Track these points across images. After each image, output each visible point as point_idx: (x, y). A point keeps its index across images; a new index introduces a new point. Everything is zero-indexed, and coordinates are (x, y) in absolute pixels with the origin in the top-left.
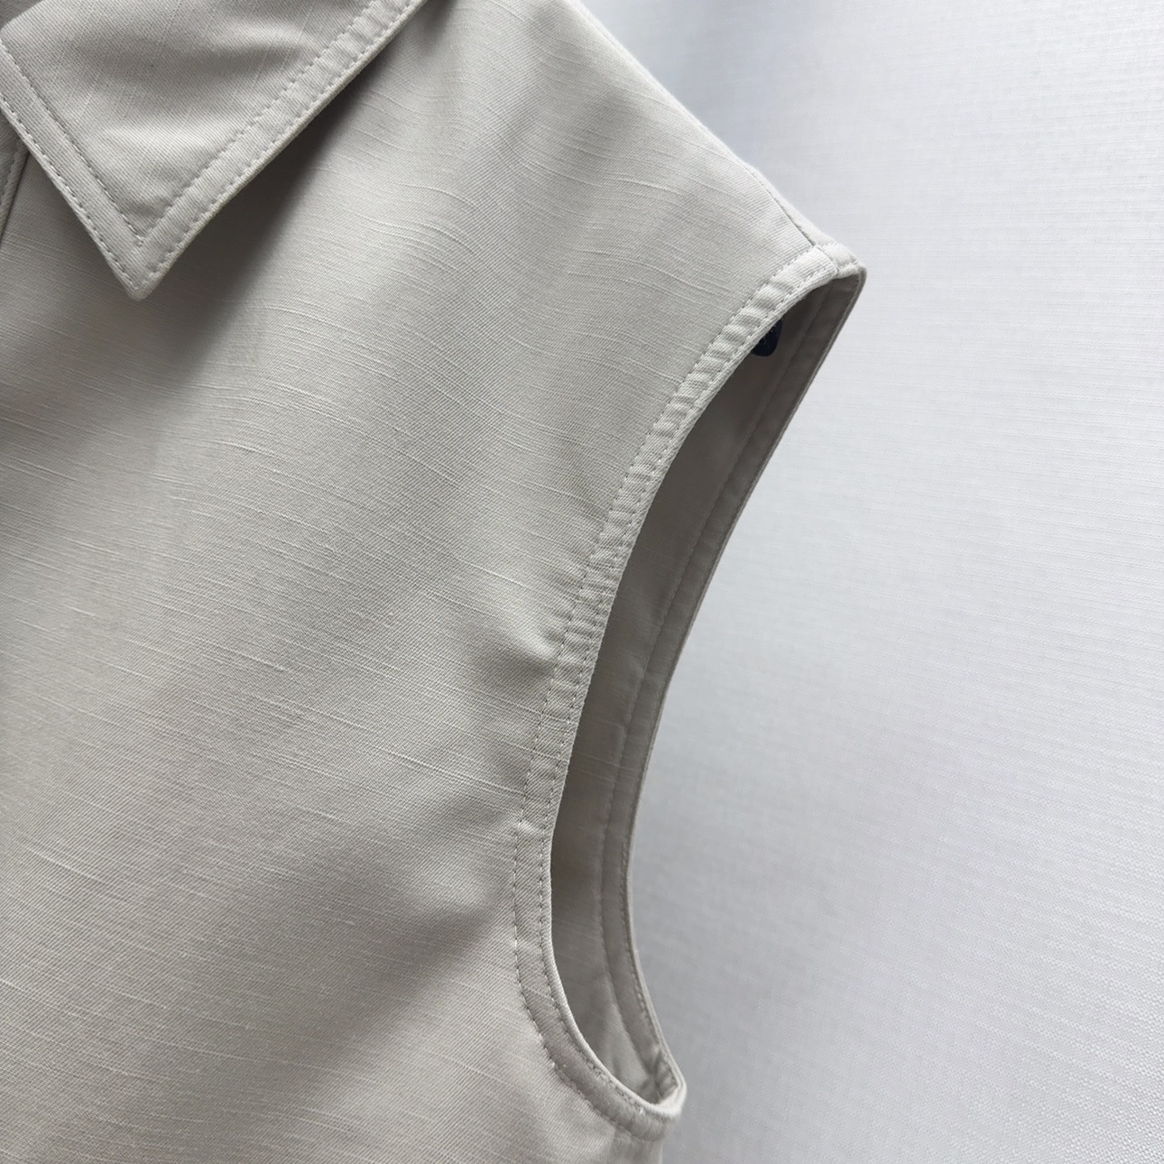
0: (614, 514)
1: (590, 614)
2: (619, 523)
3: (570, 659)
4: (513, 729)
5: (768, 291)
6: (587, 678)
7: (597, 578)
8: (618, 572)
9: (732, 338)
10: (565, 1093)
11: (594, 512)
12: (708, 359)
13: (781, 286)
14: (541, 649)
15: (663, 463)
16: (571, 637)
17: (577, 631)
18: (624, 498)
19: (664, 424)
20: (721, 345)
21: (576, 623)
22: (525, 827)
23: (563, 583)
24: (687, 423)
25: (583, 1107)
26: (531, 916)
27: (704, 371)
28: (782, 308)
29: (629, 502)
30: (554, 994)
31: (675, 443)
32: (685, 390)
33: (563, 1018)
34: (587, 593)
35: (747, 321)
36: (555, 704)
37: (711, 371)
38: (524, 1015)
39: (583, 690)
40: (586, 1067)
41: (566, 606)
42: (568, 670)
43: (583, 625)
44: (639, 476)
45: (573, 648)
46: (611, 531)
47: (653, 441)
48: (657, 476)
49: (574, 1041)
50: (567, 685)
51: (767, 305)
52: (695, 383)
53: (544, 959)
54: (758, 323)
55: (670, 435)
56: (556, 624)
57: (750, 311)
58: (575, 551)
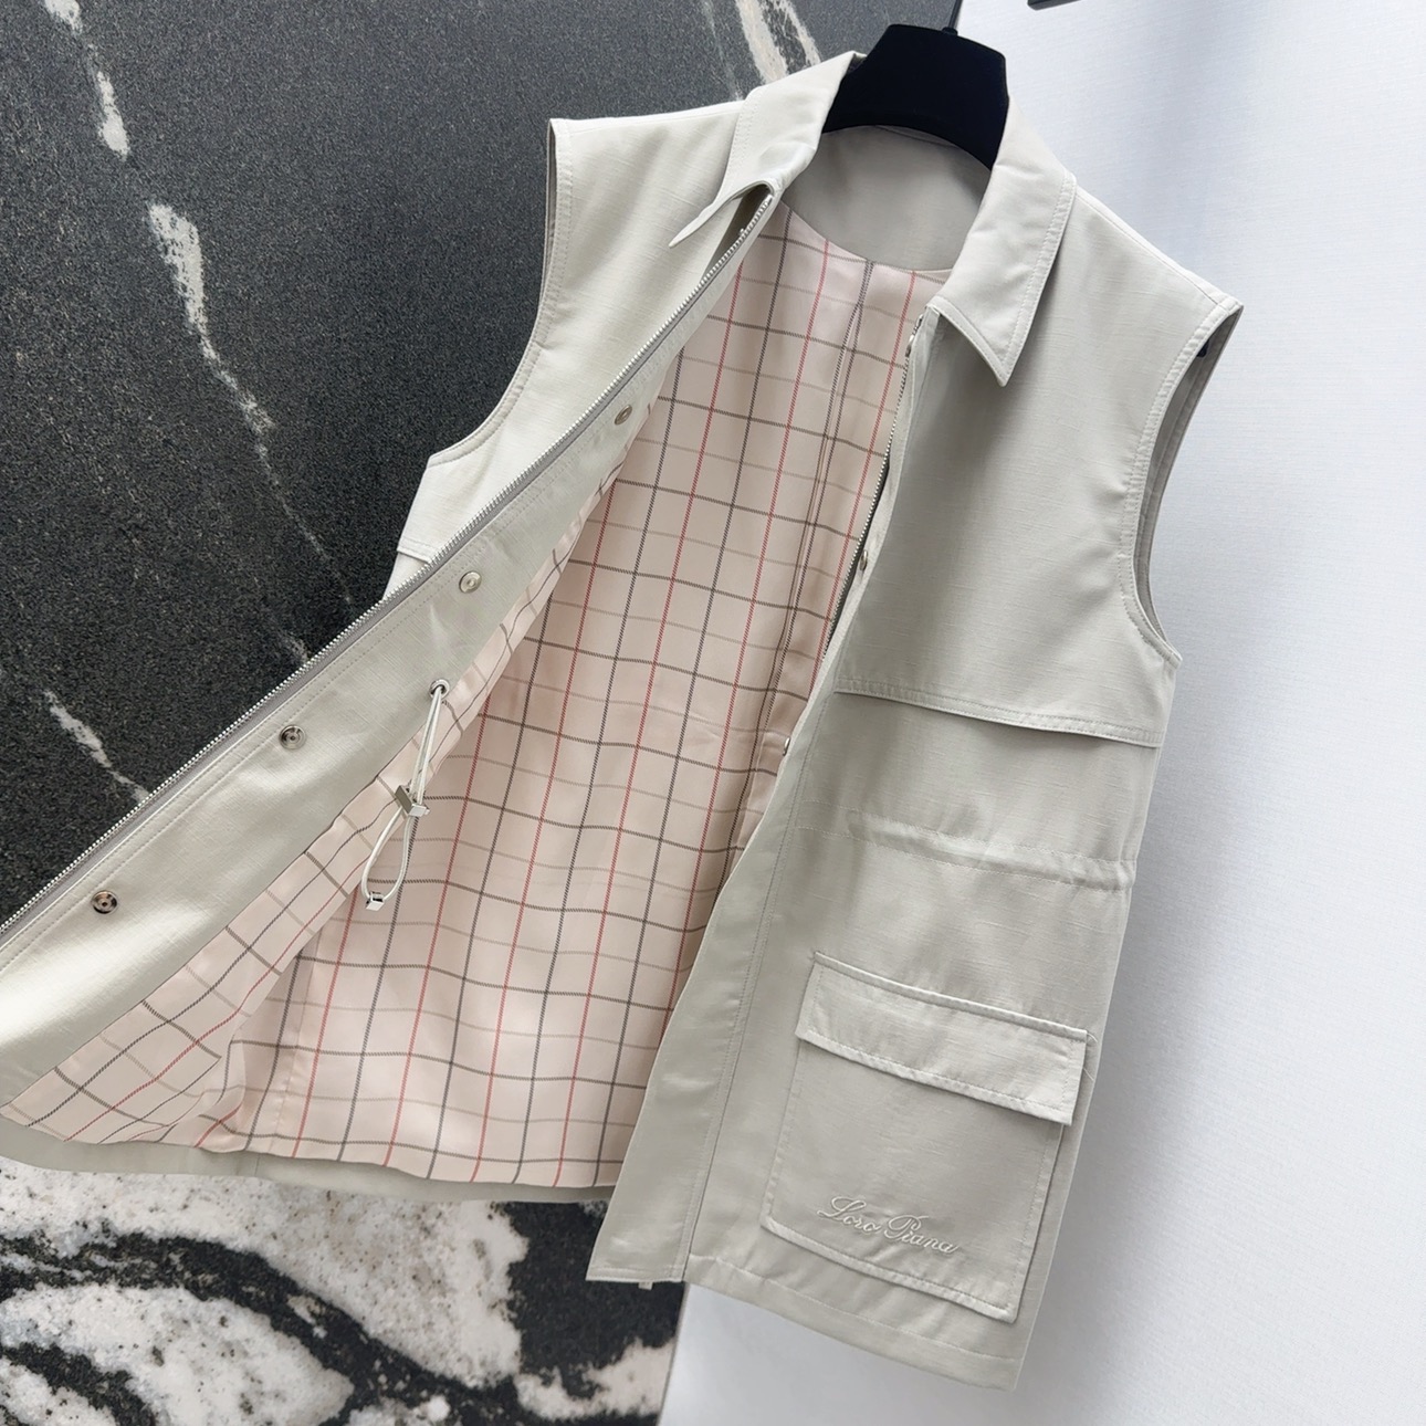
0: (1145, 431)
1: (1140, 472)
2: (1148, 435)
3: (1134, 490)
4: (1113, 521)
5: (1199, 331)
6: (1141, 497)
7: (1142, 458)
8: (1150, 454)
9: (1186, 353)
10: (1147, 646)
11: (1139, 432)
12: (1178, 363)
13: (1204, 328)
14: (1121, 489)
15: (1164, 408)
16: (1132, 482)
17: (1135, 479)
18: (1149, 424)
19: (1162, 392)
20: (1182, 356)
21: (1135, 476)
22: (1122, 556)
23: (1126, 461)
24: (1172, 391)
25: (1154, 650)
26: (1128, 588)
27: (1177, 368)
28: (1206, 338)
29: (1151, 425)
30: (1140, 612)
31: (1168, 399)
32: (1170, 377)
33: (1144, 620)
34: (1137, 464)
35: (1192, 345)
36: (1129, 509)
37: (1180, 368)
38: (1129, 620)
39: (1140, 502)
40: (1153, 636)
41: (1130, 470)
42: (1133, 495)
43: (1138, 476)
44: (1154, 415)
45: (1134, 486)
46: (1145, 438)
47: (1158, 400)
48: (1162, 414)
49: (1149, 627)
50: (1133, 501)
51: (1200, 337)
52: (1173, 374)
53: (1135, 600)
54: (1197, 345)
55: (1166, 396)
56: (1127, 478)
57: (1193, 341)
58: (1130, 448)
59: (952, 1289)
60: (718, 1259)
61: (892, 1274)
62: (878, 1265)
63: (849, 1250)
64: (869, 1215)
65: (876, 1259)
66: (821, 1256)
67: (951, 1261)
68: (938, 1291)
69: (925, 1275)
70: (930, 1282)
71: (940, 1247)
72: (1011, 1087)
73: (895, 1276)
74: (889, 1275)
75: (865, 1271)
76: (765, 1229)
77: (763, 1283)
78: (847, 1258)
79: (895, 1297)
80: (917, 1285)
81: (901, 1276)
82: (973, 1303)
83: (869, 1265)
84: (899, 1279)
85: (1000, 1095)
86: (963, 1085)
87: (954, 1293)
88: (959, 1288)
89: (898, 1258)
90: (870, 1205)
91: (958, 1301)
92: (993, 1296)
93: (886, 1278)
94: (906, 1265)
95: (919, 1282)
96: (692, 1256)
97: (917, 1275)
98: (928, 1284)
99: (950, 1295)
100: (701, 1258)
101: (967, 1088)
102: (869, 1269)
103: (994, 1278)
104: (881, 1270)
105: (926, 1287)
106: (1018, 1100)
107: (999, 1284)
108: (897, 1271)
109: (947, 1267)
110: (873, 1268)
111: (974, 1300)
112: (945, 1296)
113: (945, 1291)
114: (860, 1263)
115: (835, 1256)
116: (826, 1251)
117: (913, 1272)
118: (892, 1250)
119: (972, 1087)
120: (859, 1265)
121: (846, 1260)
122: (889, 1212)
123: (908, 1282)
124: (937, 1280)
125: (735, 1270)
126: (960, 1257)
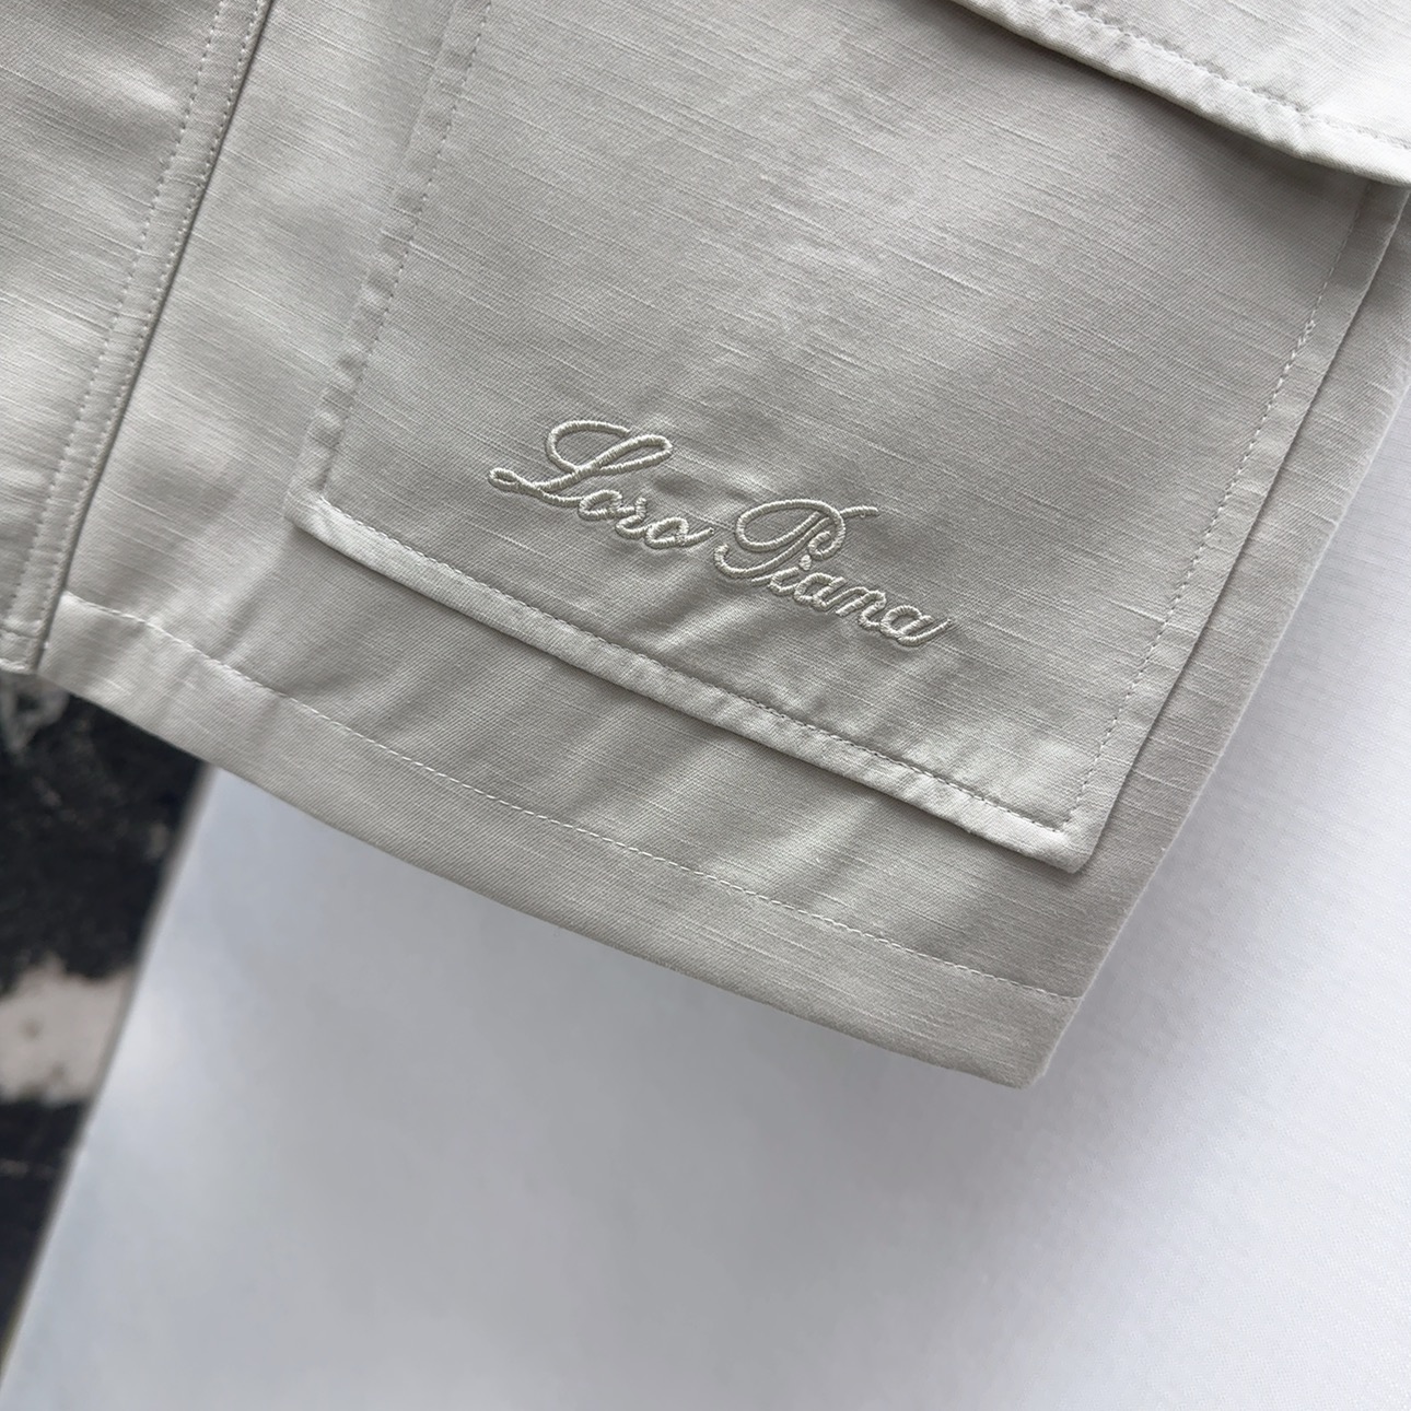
59: (896, 758)
60: (155, 623)
61: (713, 693)
62: (670, 662)
63: (584, 606)
64: (676, 487)
65: (670, 641)
66: (481, 625)
67: (912, 668)
68: (852, 761)
69: (820, 705)
70: (829, 729)
71: (887, 619)
72: (1269, 65)
73: (722, 702)
74: (702, 698)
75: (625, 677)
76: (304, 537)
77: (271, 709)
78: (569, 630)
79: (710, 767)
80: (789, 736)
81: (740, 703)
82: (953, 804)
83: (640, 661)
84: (733, 711)
85: (1228, 86)
86: (1113, 33)
87: (898, 771)
88: (920, 754)
89: (741, 643)
90: (686, 453)
91: (909, 794)
92: (1028, 785)
93: (689, 705)
94: (764, 671)
95: (795, 726)
96: (69, 601)
97: (795, 703)
98: (820, 738)
99: (887, 775)
100: (93, 611)
101: (1122, 46)
102: (640, 674)
103: (1041, 731)
104: (680, 678)
105: (815, 745)
106: (1288, 112)
107: (1055, 751)
108: (729, 689)
109: (894, 684)
110: (654, 669)
111: (962, 796)
112: (871, 777)
113: (871, 763)
114: (612, 652)
115: (530, 623)
116: (499, 607)
117: (781, 692)
118: (731, 614)
119: (1140, 45)
120: (607, 659)
121: (563, 638)
122: (749, 479)
123: (761, 724)
124: (851, 726)
125: (191, 664)
126: (944, 656)
